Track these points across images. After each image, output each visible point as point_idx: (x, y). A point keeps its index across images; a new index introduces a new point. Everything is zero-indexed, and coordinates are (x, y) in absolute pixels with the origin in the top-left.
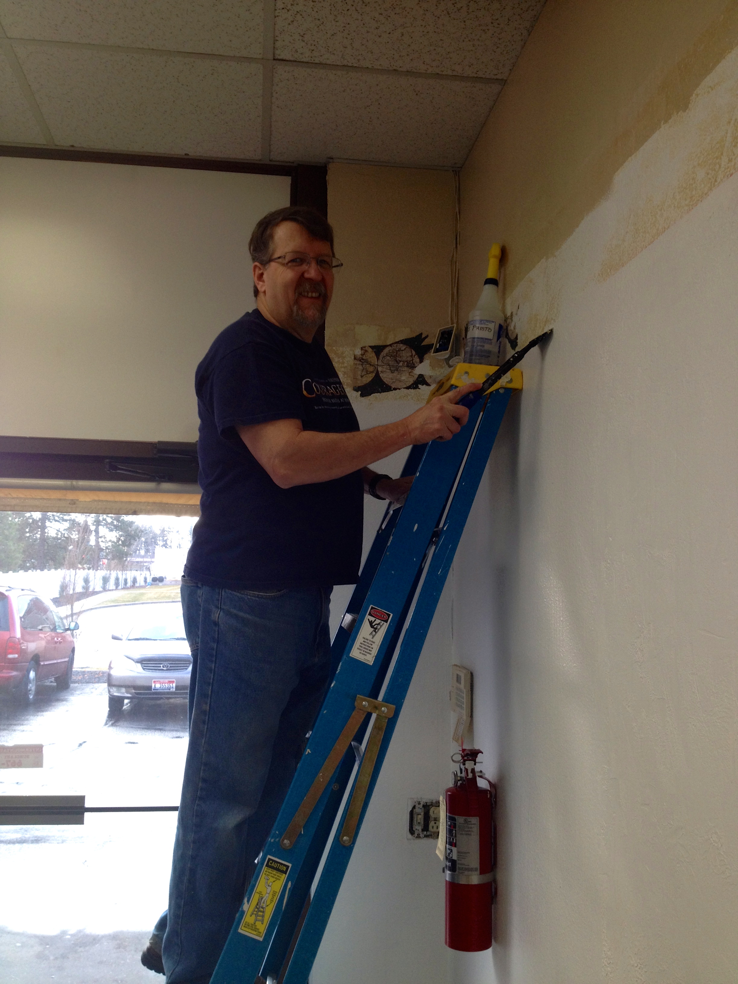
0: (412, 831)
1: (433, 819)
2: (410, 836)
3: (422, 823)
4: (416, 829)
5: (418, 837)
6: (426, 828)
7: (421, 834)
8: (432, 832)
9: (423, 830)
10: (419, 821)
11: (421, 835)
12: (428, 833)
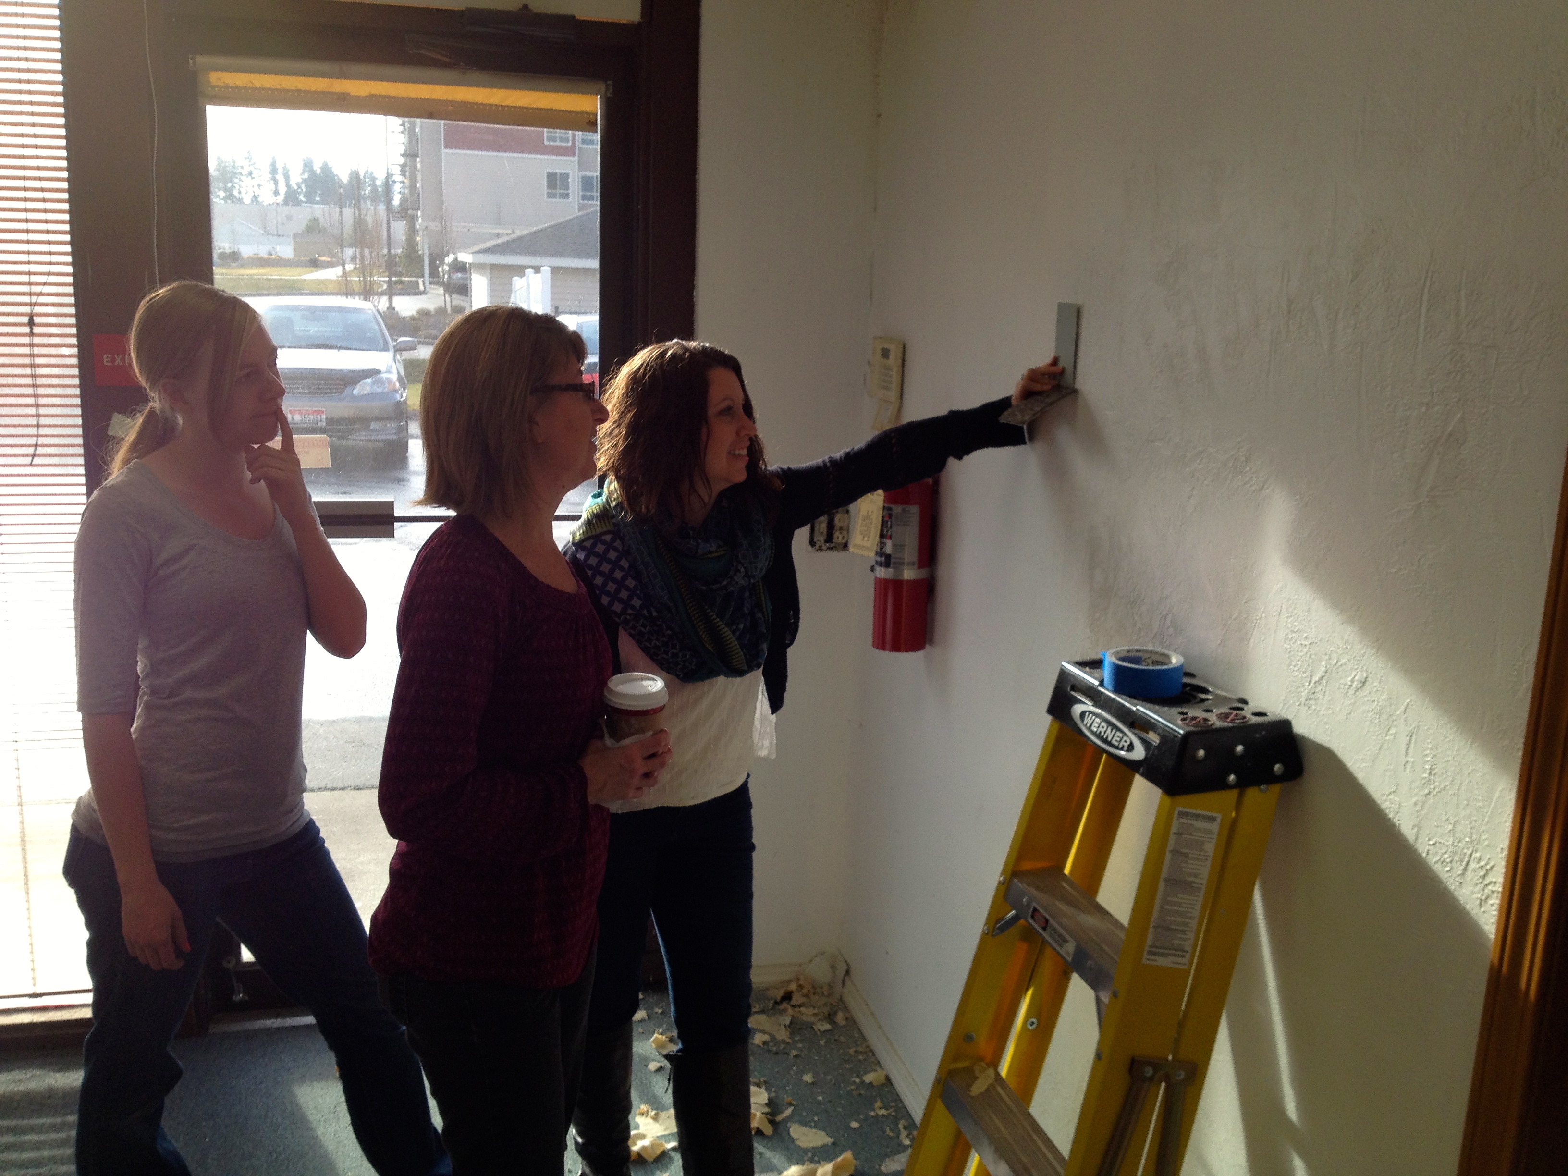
0: (812, 543)
1: (838, 528)
2: (810, 548)
3: (825, 533)
4: (818, 541)
5: (820, 549)
6: (829, 538)
7: (823, 545)
8: (836, 543)
9: (826, 542)
10: (821, 530)
11: (824, 548)
12: (832, 545)
